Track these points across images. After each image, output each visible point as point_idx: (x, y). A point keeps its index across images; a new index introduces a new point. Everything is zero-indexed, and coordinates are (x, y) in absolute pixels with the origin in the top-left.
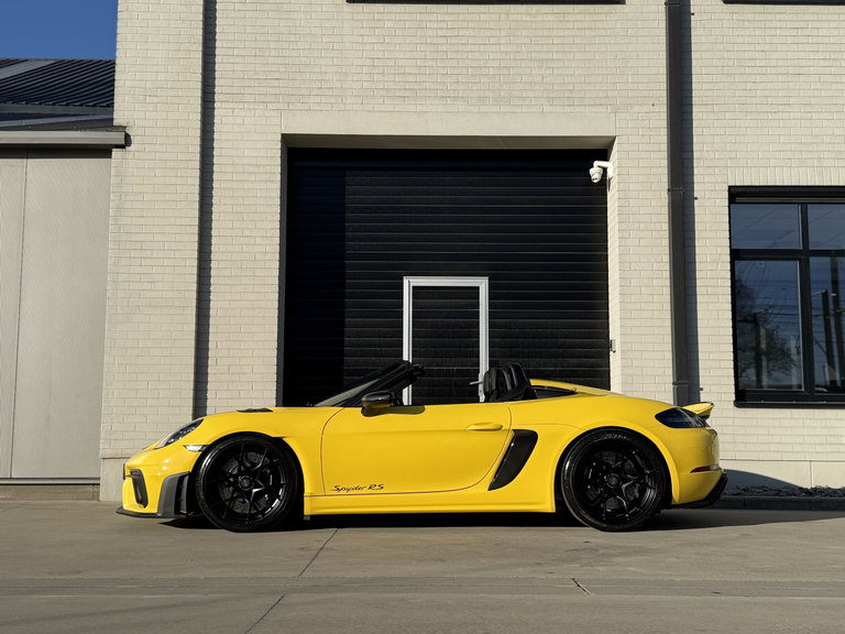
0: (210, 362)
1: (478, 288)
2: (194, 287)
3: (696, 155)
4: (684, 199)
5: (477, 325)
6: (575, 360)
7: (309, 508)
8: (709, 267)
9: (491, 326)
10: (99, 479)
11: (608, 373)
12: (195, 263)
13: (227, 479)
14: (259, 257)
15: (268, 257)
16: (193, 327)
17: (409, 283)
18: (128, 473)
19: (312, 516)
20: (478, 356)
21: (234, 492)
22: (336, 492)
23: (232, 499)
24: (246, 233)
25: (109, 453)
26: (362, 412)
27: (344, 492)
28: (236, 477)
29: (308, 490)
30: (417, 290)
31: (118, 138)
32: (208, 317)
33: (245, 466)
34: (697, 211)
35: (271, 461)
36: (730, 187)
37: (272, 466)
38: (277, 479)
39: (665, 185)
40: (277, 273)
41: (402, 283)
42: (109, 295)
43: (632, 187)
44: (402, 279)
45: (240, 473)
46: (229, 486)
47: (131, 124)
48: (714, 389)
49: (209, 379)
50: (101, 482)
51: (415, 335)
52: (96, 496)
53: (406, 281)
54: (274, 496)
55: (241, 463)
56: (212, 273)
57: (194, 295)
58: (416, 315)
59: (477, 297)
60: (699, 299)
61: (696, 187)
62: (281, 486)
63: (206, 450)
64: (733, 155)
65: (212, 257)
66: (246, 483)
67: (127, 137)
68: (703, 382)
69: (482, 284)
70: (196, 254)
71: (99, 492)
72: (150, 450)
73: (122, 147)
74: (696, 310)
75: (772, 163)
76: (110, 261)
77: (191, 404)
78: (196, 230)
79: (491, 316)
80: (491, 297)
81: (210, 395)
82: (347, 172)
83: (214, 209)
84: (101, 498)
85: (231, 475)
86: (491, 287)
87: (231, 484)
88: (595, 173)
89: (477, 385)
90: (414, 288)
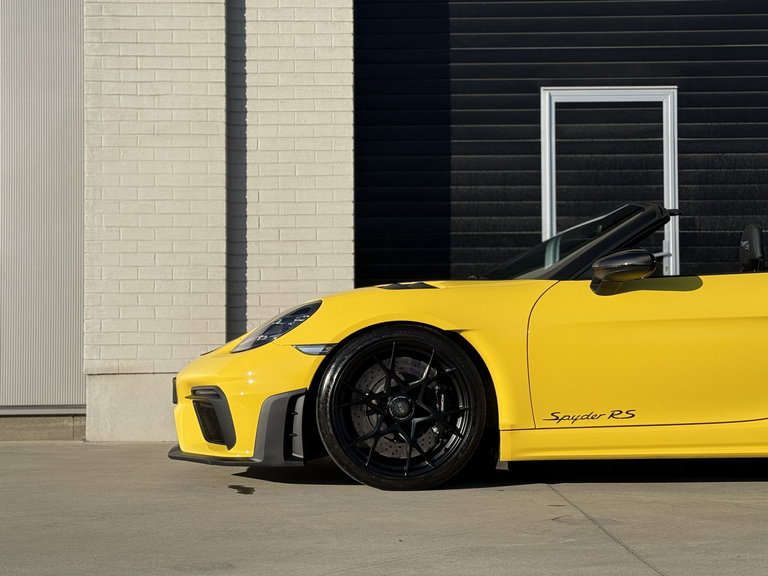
0: (249, 223)
1: (660, 104)
2: (222, 103)
5: (660, 164)
7: (510, 450)
9: (682, 165)
10: (84, 406)
12: (223, 64)
13: (367, 401)
14: (320, 54)
15: (336, 54)
16: (222, 168)
17: (550, 98)
18: (184, 392)
19: (511, 464)
21: (379, 424)
22: (554, 424)
23: (377, 435)
26: (593, 287)
27: (568, 423)
28: (382, 398)
29: (505, 419)
30: (563, 110)
33: (397, 379)
35: (440, 370)
37: (443, 379)
38: (452, 402)
41: (539, 98)
42: (87, 116)
44: (539, 92)
45: (392, 392)
46: (369, 413)
50: (87, 411)
51: (561, 180)
52: (79, 433)
53: (544, 94)
54: (449, 429)
55: (391, 374)
56: (248, 81)
57: (222, 116)
58: (561, 149)
59: (659, 118)
62: (461, 413)
63: (332, 353)
65: (248, 55)
66: (402, 408)
69: (668, 97)
70: (223, 51)
71: (83, 428)
72: (223, 355)
76: (89, 62)
79: (683, 148)
80: (682, 117)
81: (249, 274)
84: (88, 437)
85: (373, 395)
86: (682, 101)
87: (375, 410)
89: (661, 258)
90: (558, 105)
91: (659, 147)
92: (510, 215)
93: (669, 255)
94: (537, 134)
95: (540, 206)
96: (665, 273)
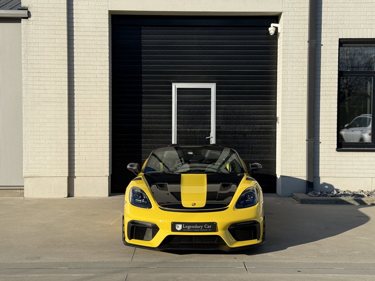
0: (76, 129)
1: (210, 89)
2: (67, 92)
3: (323, 22)
4: (316, 45)
5: (210, 108)
6: (259, 126)
8: (327, 81)
9: (217, 108)
10: (23, 186)
11: (275, 132)
12: (67, 80)
14: (98, 76)
15: (103, 76)
16: (67, 113)
17: (175, 86)
20: (210, 124)
24: (92, 63)
25: (28, 174)
30: (179, 91)
31: (24, 13)
32: (74, 107)
34: (323, 52)
36: (340, 39)
39: (307, 39)
40: (108, 84)
41: (172, 86)
43: (290, 39)
44: (172, 84)
47: (31, 6)
48: (326, 142)
49: (75, 138)
50: (25, 188)
51: (178, 113)
52: (23, 194)
53: (174, 85)
56: (75, 84)
57: (67, 96)
58: (178, 103)
60: (321, 97)
61: (322, 39)
64: (342, 22)
65: (75, 76)
67: (29, 12)
68: (321, 139)
69: (213, 87)
70: (66, 75)
73: (27, 18)
74: (320, 103)
75: (362, 26)
76: (24, 78)
77: (67, 151)
78: (66, 62)
79: (217, 103)
80: (217, 93)
81: (76, 146)
82: (142, 27)
83: (75, 50)
84: (25, 196)
86: (217, 88)
88: (271, 30)
89: (210, 138)
90: (178, 89)
91: (210, 103)
92: (162, 124)
93: (212, 137)
94: (171, 98)
95: (172, 121)
96: (211, 143)
